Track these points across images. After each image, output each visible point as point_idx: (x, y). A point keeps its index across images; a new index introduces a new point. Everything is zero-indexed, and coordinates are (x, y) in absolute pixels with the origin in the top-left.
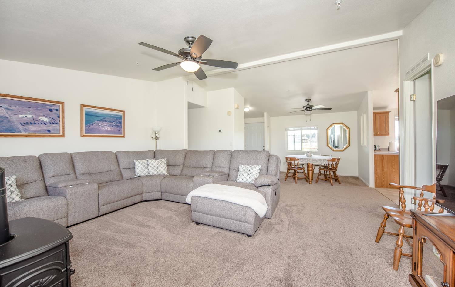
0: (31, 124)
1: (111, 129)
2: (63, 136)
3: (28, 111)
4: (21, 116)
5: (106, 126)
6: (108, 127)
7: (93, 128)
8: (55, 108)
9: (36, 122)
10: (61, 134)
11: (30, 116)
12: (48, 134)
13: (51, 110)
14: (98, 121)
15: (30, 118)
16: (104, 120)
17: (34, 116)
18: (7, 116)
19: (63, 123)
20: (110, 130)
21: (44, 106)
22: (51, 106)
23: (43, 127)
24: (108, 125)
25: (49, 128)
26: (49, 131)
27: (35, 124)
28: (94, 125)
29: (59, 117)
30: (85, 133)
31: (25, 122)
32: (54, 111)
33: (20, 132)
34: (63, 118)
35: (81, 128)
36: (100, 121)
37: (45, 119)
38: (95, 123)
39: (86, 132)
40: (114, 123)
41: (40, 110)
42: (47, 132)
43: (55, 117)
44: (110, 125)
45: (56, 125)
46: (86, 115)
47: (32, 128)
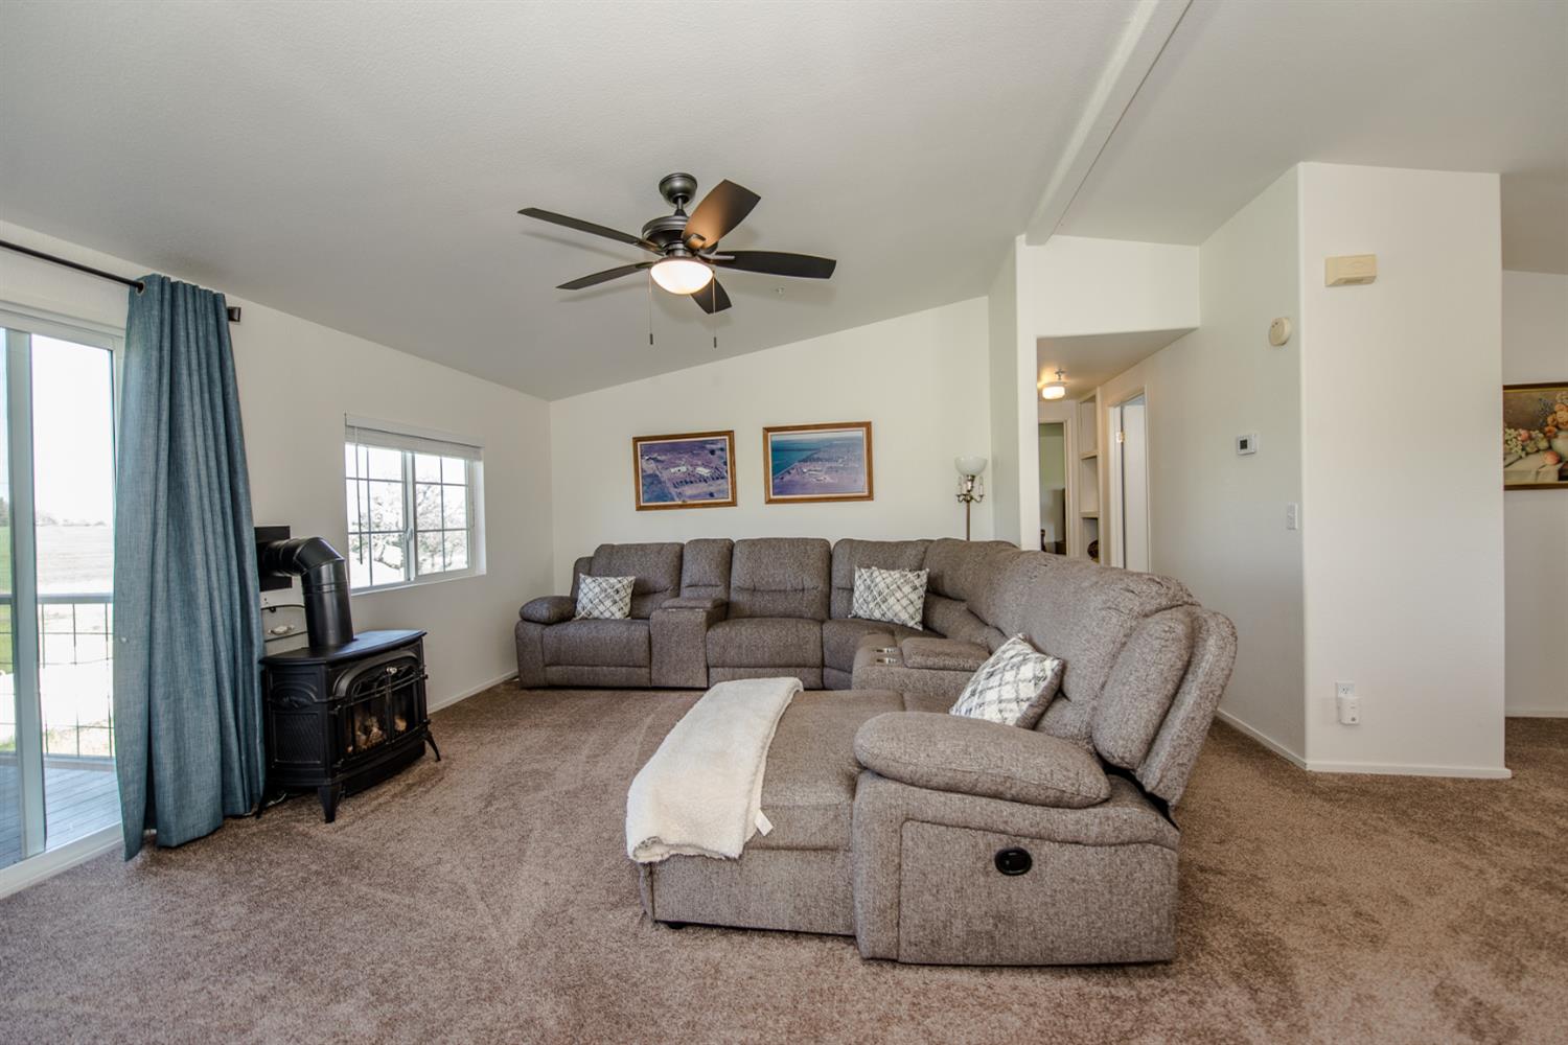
0: (687, 483)
1: (832, 478)
2: (733, 503)
3: (680, 459)
4: (673, 470)
5: (820, 471)
6: (826, 473)
7: (790, 481)
8: (719, 446)
9: (693, 479)
10: (730, 500)
11: (683, 469)
12: (710, 501)
13: (712, 452)
14: (800, 461)
15: (684, 473)
16: (816, 456)
17: (689, 467)
18: (658, 473)
19: (733, 476)
20: (831, 481)
21: (702, 446)
22: (713, 442)
23: (703, 488)
24: (825, 469)
25: (712, 489)
26: (711, 495)
27: (692, 482)
28: (793, 472)
29: (725, 463)
30: (774, 494)
31: (679, 481)
32: (718, 453)
33: (673, 500)
34: (733, 463)
35: (767, 482)
36: (805, 461)
37: (703, 471)
38: (793, 469)
39: (777, 491)
40: (840, 460)
41: (698, 454)
42: (708, 497)
43: (720, 463)
44: (829, 468)
45: (722, 481)
46: (773, 450)
47: (689, 490)
